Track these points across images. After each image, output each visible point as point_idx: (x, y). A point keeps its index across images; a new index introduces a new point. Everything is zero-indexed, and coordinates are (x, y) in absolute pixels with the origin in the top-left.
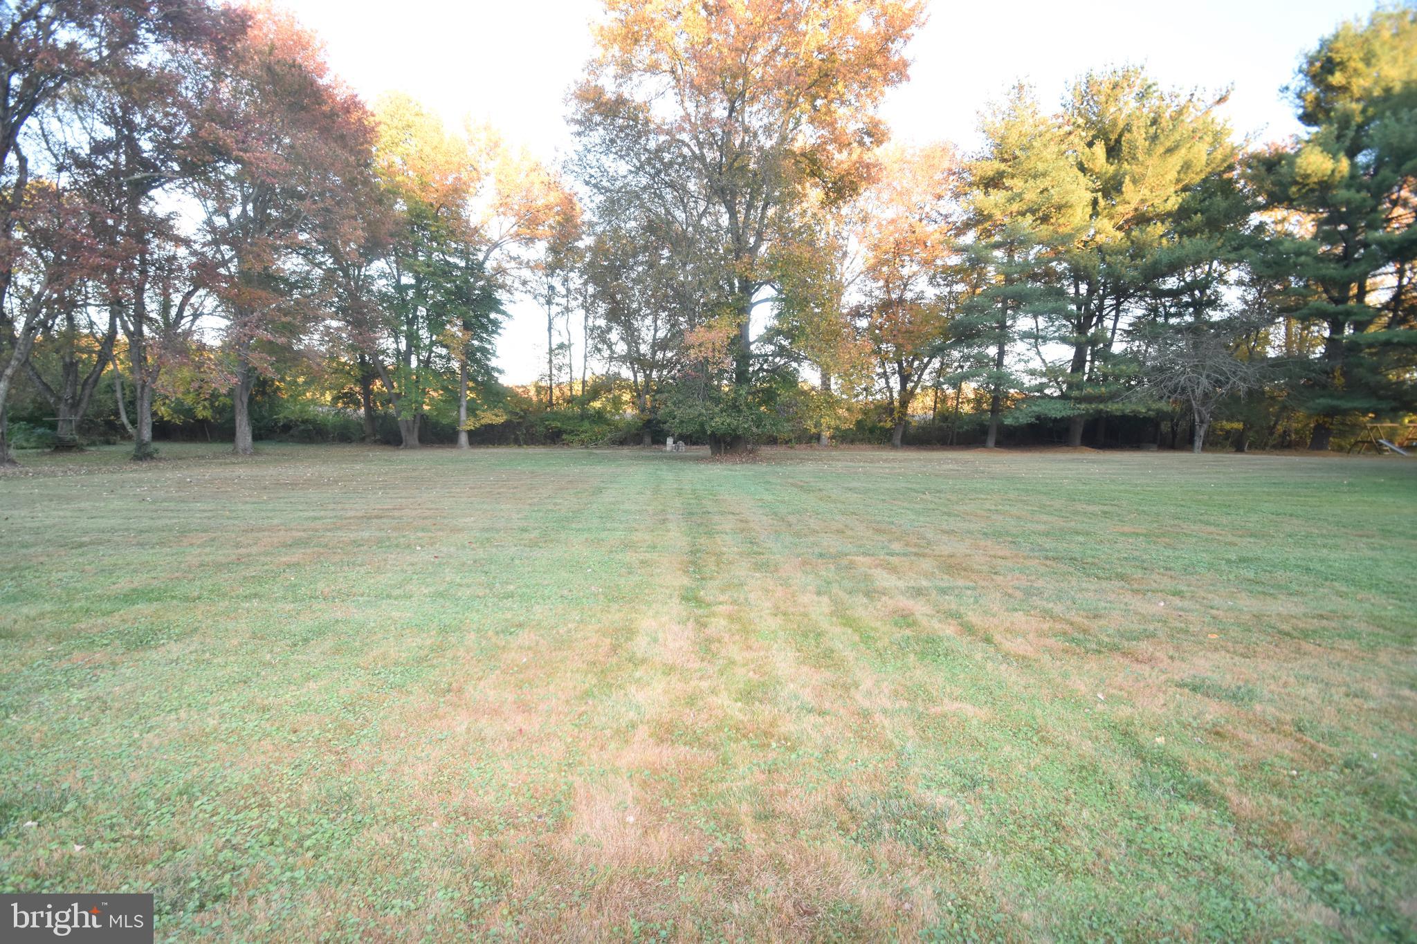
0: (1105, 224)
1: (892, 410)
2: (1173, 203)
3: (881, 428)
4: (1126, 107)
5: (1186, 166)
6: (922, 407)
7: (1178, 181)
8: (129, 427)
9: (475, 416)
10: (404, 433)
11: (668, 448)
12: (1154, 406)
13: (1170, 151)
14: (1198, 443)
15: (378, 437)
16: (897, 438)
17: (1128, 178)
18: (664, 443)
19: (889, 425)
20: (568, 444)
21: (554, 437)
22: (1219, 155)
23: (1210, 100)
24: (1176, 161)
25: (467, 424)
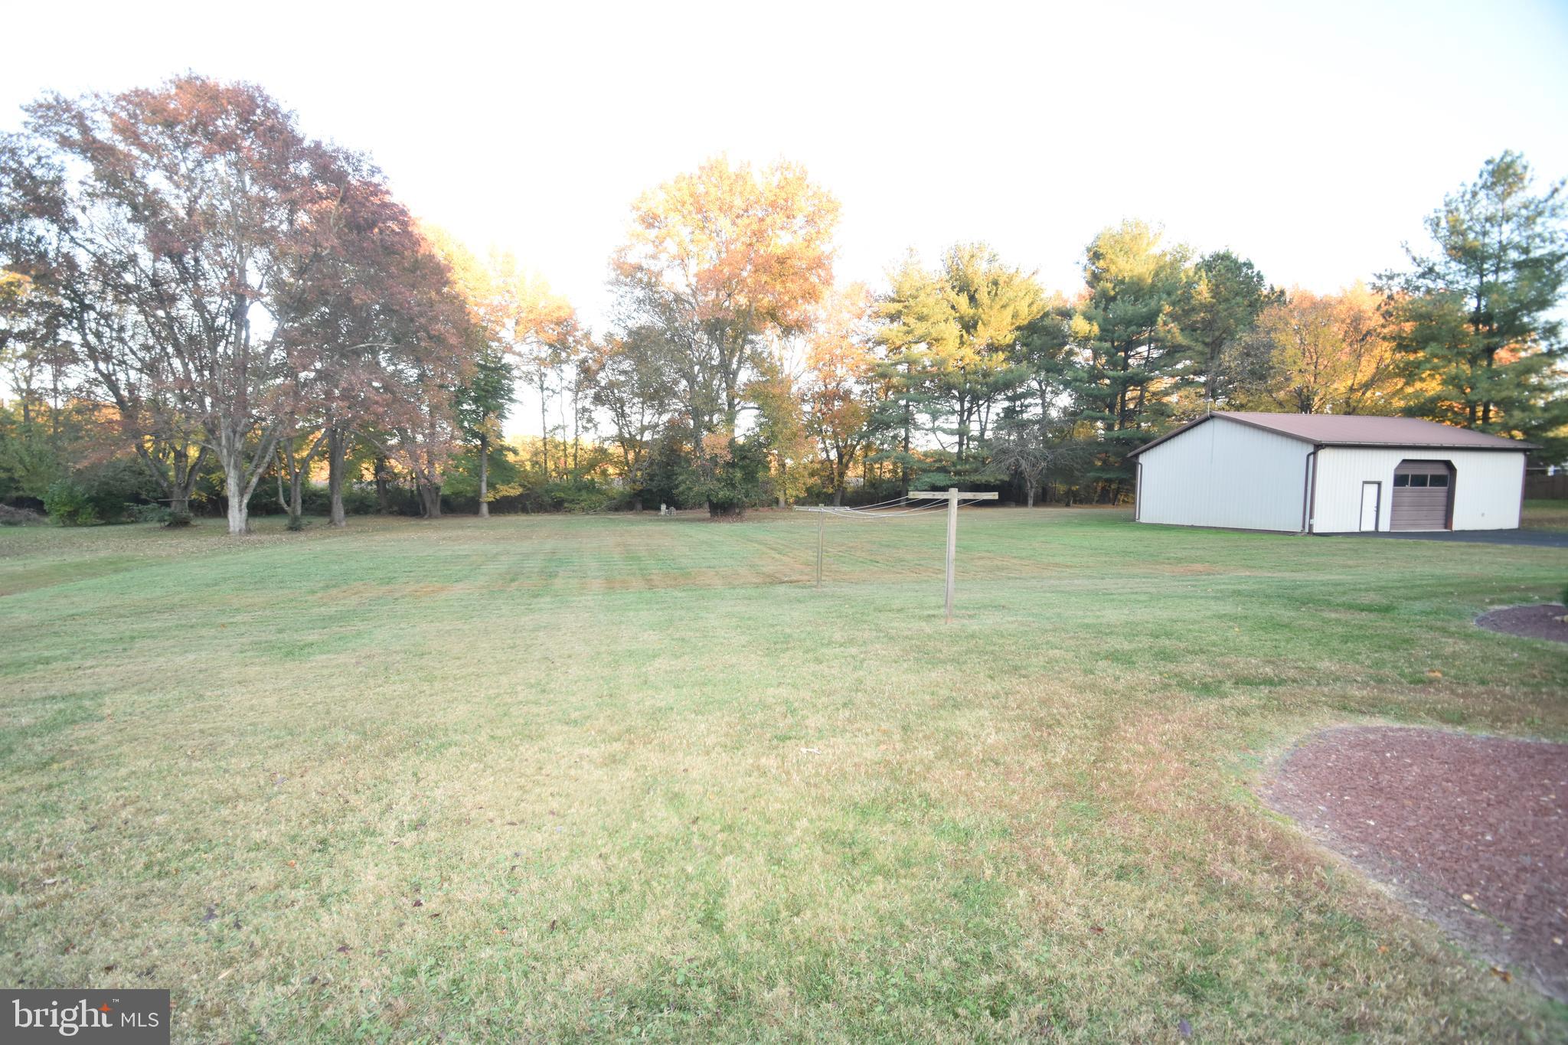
0: (968, 352)
1: (833, 479)
2: (1009, 339)
3: (825, 493)
4: (980, 272)
5: (1015, 316)
6: (855, 475)
7: (1012, 324)
8: (285, 506)
9: (495, 489)
10: (428, 505)
11: (662, 513)
12: (999, 478)
13: (1004, 307)
14: (1031, 502)
15: (396, 508)
16: (838, 500)
17: (980, 323)
18: (659, 509)
19: (831, 491)
20: (570, 511)
21: (557, 506)
22: (1035, 308)
23: (1029, 273)
24: (1009, 311)
25: (488, 496)
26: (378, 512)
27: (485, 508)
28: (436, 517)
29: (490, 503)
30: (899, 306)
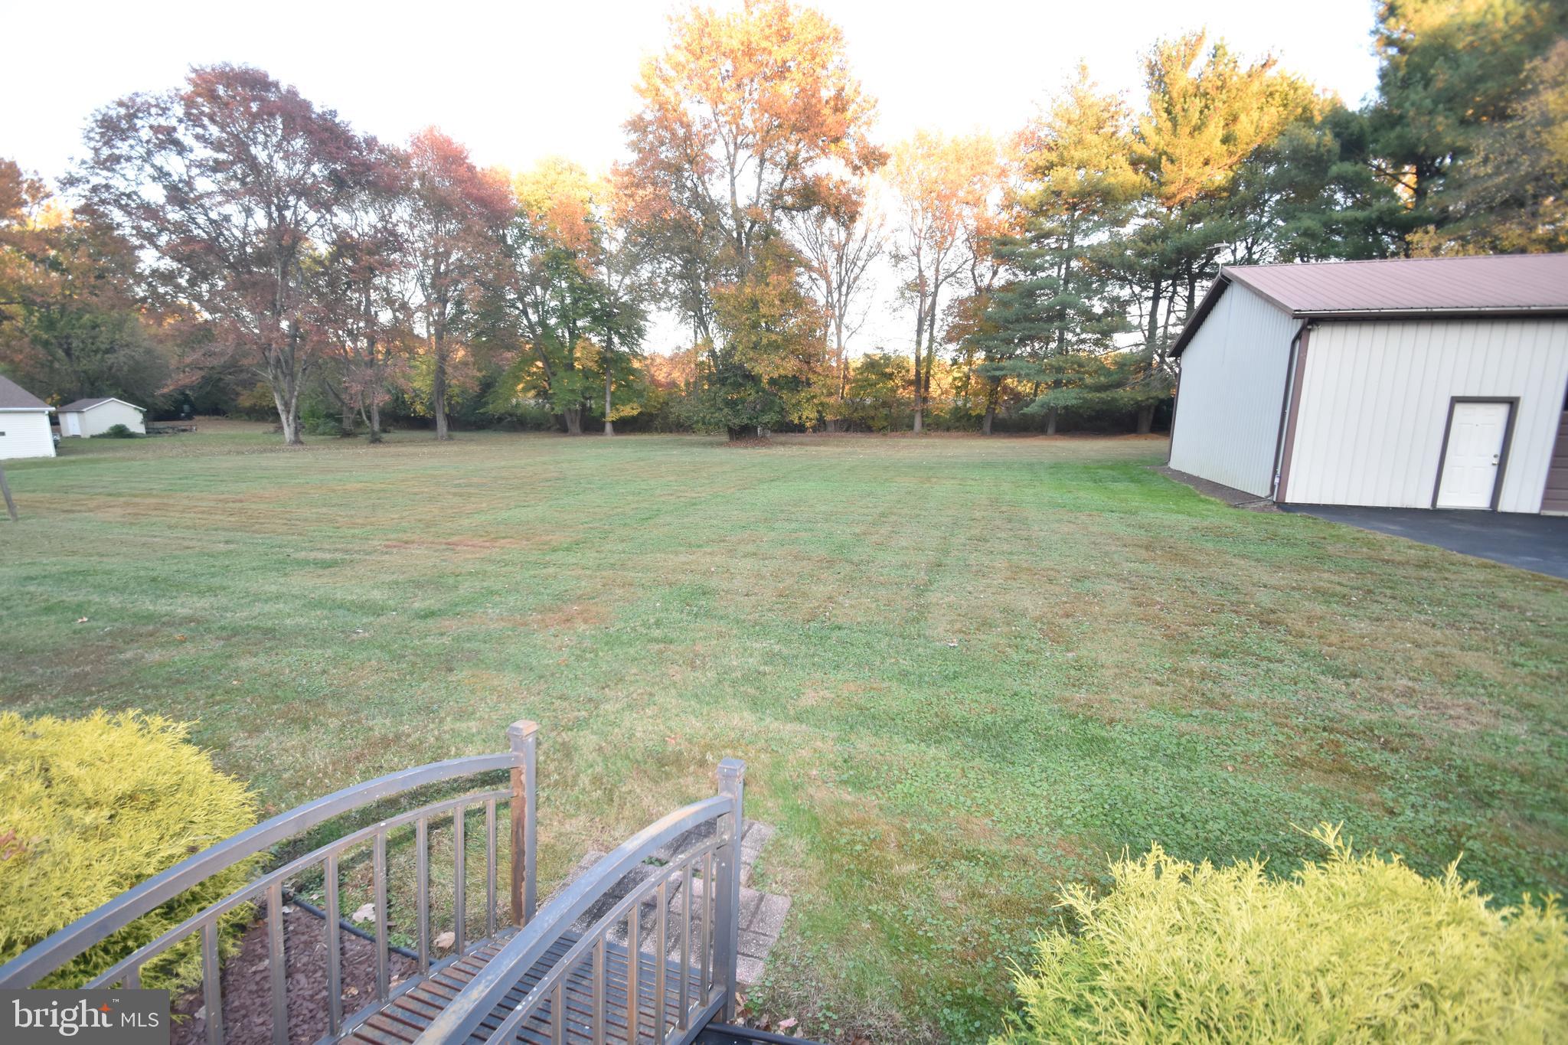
9: (617, 408)
10: (568, 424)
25: (611, 416)
26: (548, 429)
27: (608, 428)
28: (574, 435)
29: (613, 422)
30: (1053, 157)
